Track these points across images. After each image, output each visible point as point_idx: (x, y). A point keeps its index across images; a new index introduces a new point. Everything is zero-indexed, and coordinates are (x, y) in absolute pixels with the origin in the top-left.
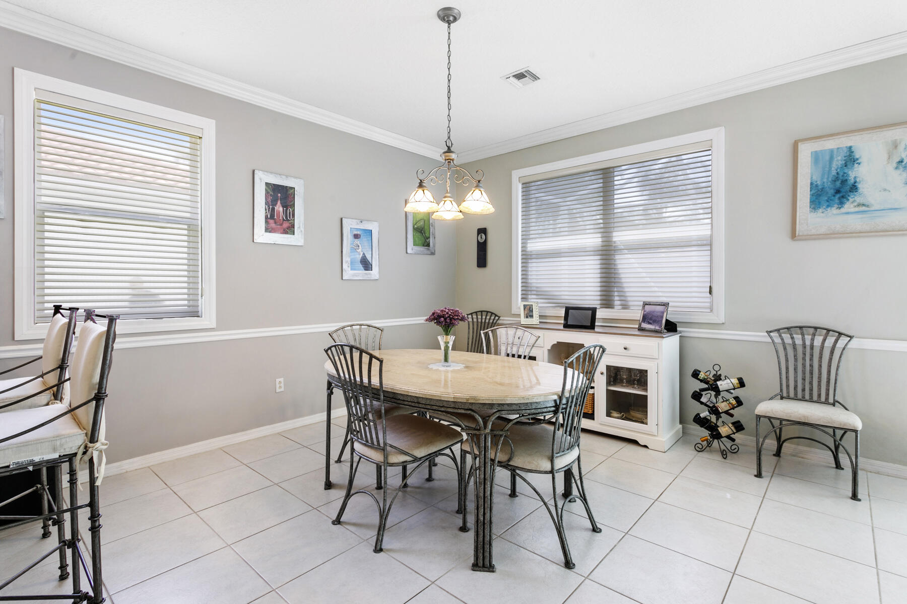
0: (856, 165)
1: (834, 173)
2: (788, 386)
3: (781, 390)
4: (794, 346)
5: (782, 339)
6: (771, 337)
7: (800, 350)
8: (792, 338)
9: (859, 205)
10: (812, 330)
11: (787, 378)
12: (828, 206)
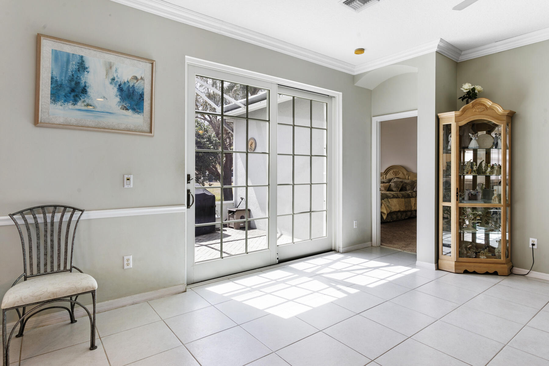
0: (86, 73)
1: (70, 73)
2: (31, 265)
3: (25, 271)
4: (37, 224)
5: (25, 220)
6: (14, 220)
7: (42, 228)
8: (35, 218)
9: (88, 105)
10: (52, 209)
11: (31, 257)
12: (65, 101)
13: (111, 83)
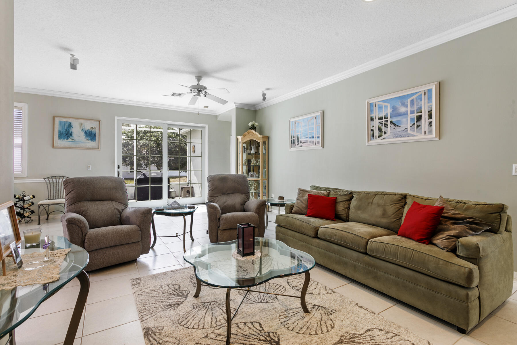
0: (72, 128)
1: (65, 129)
2: (51, 196)
3: (48, 197)
4: (53, 182)
5: (49, 181)
6: (45, 180)
7: (55, 184)
8: (53, 180)
9: (73, 140)
10: (59, 177)
11: (51, 193)
12: (64, 139)
13: (82, 131)
